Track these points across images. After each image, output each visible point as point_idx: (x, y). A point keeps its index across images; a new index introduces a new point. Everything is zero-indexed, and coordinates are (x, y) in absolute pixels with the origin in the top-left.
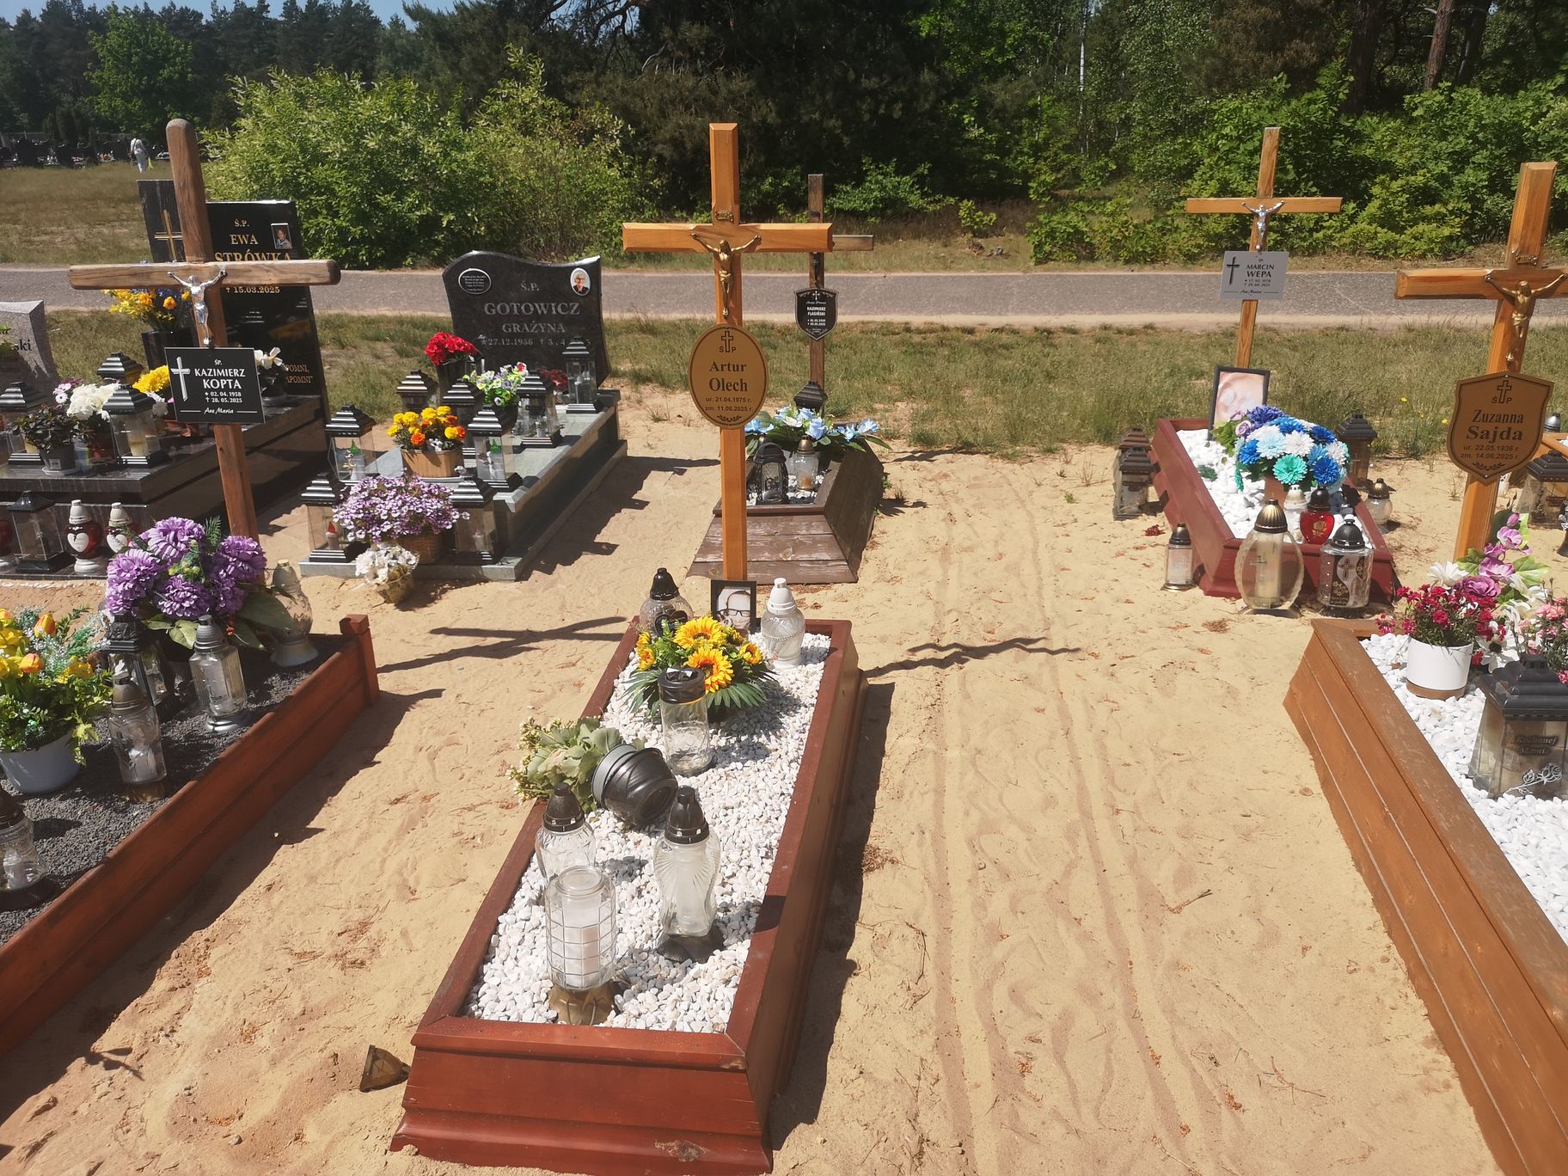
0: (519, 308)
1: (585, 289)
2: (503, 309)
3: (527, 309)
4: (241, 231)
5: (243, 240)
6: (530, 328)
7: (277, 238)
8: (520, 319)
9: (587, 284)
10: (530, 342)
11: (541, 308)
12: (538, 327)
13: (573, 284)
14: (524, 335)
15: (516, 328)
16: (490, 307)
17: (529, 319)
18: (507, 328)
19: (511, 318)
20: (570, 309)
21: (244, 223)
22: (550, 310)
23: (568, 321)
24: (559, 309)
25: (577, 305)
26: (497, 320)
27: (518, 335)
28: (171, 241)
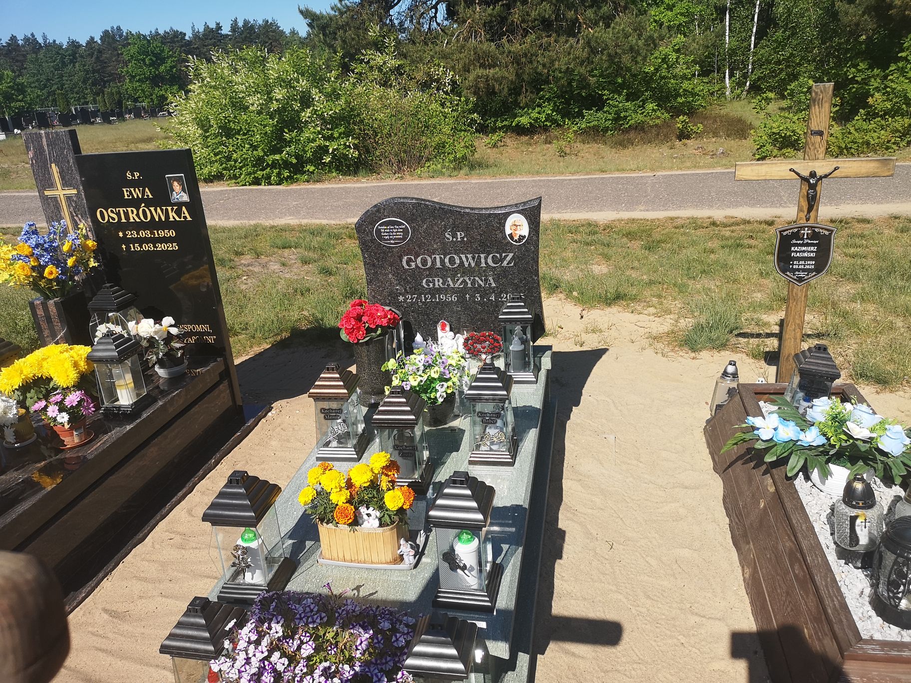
0: (442, 261)
1: (522, 237)
2: (424, 262)
3: (452, 261)
4: (134, 184)
5: (137, 193)
6: (454, 283)
7: (173, 190)
8: (444, 272)
9: (524, 230)
10: (454, 298)
11: (468, 260)
12: (464, 282)
13: (508, 231)
14: (446, 290)
15: (438, 283)
16: (410, 260)
17: (454, 273)
18: (428, 282)
19: (432, 272)
20: (502, 260)
21: (137, 174)
22: (478, 263)
23: (502, 275)
24: (490, 261)
25: (511, 255)
26: (417, 275)
27: (439, 291)
28: (62, 197)
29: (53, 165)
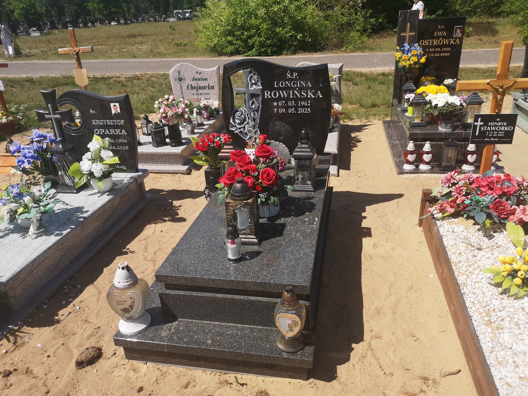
4: (441, 30)
5: (440, 34)
7: (456, 32)
21: (443, 26)
28: (408, 36)
29: (409, 23)
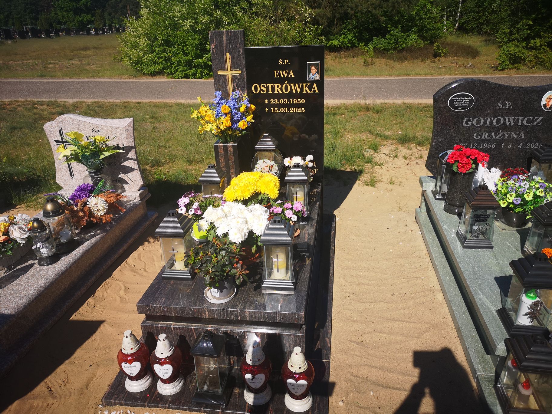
0: (491, 122)
2: (478, 122)
3: (498, 121)
4: (283, 68)
5: (284, 74)
6: (496, 136)
7: (310, 72)
8: (490, 129)
10: (493, 146)
11: (509, 121)
12: (504, 135)
13: (543, 102)
14: (489, 141)
15: (485, 135)
16: (469, 120)
17: (496, 130)
18: (477, 135)
19: (482, 128)
20: (533, 121)
21: (286, 61)
22: (516, 123)
23: (530, 130)
24: (525, 122)
25: (541, 118)
26: (471, 130)
27: (484, 141)
28: (230, 76)
29: (228, 54)
